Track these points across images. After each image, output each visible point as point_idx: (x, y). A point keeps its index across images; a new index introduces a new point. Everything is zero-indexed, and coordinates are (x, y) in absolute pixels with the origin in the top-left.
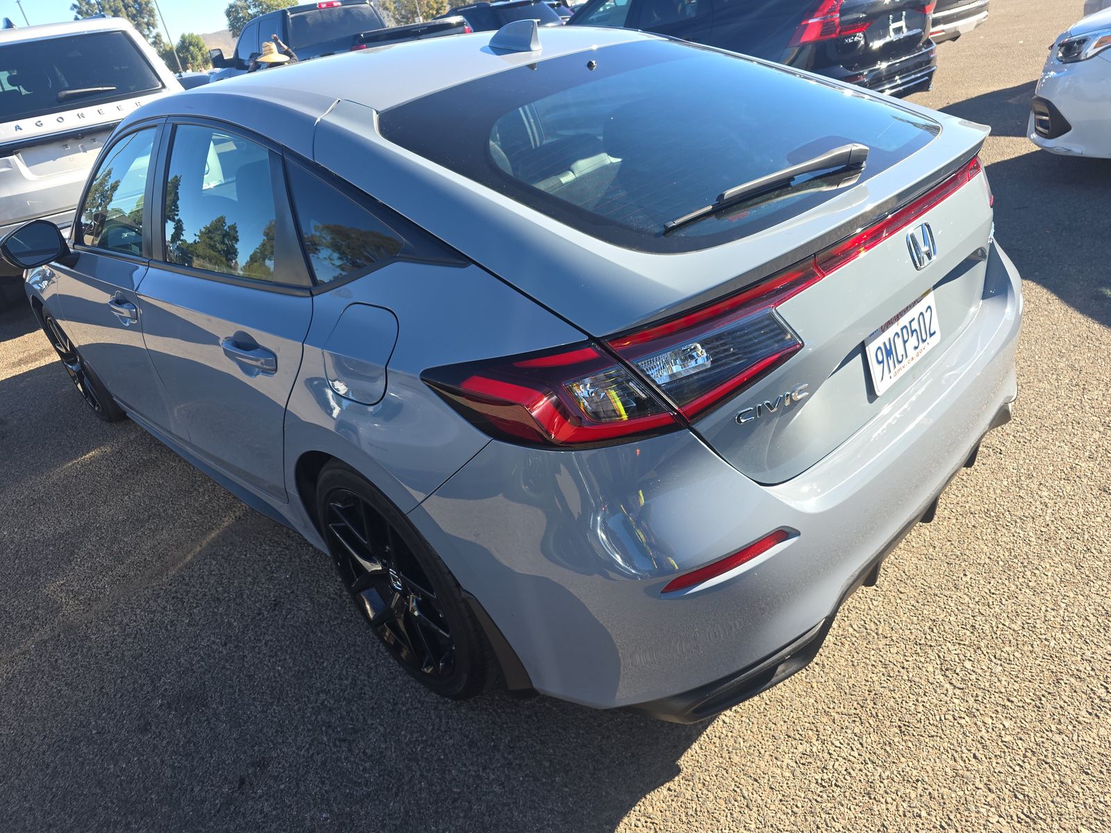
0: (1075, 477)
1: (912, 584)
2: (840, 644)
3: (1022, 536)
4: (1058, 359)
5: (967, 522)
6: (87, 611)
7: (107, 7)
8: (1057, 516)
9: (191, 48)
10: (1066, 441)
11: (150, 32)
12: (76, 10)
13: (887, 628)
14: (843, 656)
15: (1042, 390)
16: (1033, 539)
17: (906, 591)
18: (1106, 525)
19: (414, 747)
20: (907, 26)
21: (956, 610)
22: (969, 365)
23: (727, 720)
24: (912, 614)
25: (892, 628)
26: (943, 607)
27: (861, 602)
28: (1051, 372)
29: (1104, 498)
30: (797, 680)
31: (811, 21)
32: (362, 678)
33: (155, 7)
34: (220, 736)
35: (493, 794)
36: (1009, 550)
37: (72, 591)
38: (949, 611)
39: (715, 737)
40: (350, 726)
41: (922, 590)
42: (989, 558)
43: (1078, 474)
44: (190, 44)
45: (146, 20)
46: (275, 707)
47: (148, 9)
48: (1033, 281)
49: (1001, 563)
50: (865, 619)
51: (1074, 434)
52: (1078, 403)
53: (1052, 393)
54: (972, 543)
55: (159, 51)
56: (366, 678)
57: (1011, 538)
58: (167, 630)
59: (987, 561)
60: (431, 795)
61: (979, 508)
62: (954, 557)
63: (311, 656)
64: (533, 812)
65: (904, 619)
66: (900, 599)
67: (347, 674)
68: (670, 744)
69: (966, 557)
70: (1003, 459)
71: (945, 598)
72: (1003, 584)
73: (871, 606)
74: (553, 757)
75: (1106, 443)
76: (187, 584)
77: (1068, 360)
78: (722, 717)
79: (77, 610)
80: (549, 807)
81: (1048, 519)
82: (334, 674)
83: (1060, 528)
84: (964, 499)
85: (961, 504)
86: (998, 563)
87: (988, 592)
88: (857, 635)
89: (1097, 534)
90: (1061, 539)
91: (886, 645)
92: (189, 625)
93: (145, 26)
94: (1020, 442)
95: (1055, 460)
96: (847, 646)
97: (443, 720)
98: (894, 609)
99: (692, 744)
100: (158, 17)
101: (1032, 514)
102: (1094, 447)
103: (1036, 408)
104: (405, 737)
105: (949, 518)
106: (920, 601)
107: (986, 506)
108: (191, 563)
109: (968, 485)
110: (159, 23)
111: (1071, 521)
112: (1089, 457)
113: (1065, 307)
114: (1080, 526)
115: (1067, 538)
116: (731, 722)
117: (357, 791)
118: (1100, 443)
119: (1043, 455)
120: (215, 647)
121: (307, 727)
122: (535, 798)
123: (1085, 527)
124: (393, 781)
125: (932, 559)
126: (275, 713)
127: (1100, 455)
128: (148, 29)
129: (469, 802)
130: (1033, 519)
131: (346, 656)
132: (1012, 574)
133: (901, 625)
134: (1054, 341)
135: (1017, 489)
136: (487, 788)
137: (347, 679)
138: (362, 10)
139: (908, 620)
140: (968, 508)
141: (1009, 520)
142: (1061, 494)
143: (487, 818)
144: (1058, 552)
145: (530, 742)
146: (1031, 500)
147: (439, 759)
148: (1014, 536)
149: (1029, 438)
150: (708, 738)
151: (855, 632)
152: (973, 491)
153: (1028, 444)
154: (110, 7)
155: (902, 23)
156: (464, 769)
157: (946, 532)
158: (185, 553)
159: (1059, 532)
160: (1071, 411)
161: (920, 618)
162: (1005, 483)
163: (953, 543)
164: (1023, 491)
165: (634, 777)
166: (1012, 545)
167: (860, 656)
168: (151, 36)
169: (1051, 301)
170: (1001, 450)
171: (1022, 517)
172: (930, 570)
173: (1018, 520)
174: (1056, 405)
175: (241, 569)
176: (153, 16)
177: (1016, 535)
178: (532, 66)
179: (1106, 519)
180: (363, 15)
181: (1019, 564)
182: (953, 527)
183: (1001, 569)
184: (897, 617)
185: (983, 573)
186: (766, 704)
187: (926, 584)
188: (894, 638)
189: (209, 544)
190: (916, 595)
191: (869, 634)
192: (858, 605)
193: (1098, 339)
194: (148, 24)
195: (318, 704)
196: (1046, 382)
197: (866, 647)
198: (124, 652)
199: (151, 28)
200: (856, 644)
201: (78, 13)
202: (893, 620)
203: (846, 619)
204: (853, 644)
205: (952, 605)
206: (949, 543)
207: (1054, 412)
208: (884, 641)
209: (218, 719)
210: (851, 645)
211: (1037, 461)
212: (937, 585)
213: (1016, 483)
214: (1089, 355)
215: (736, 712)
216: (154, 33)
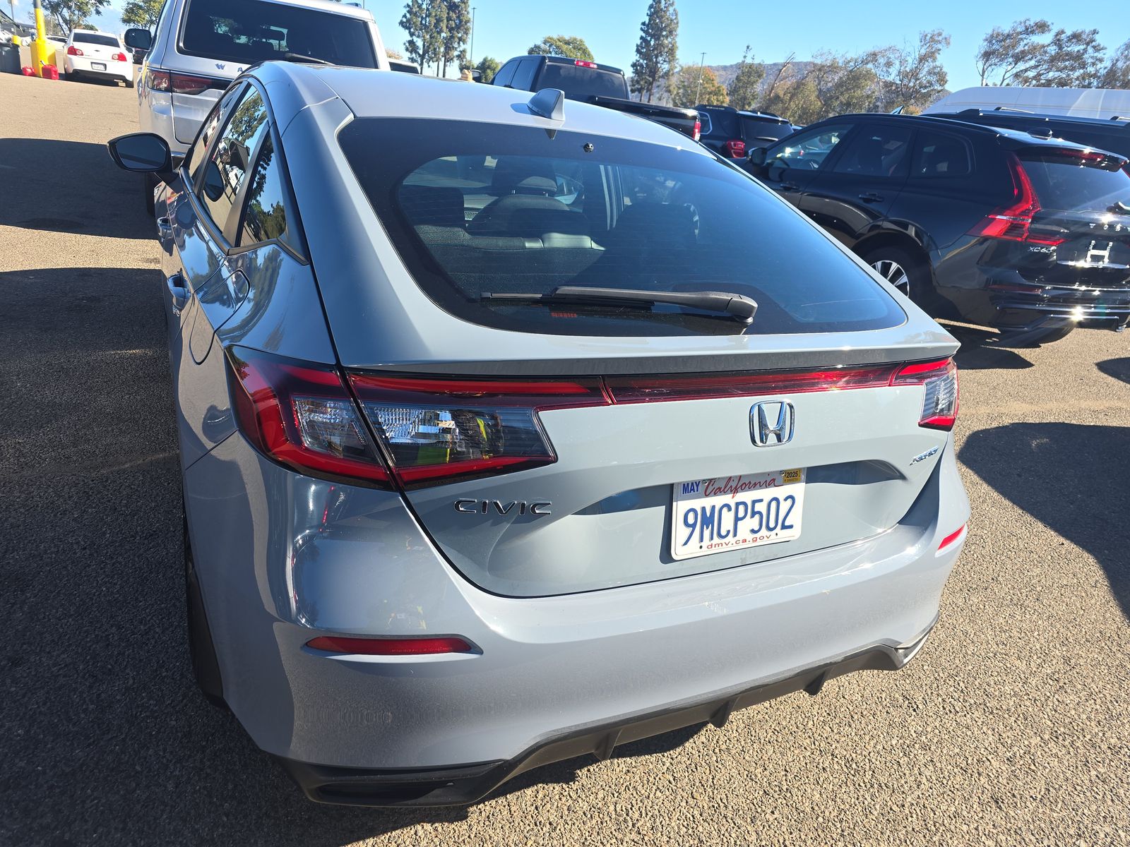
0: (976, 771)
1: (711, 794)
2: (589, 816)
3: (866, 803)
4: (1058, 646)
5: (821, 761)
6: (17, 472)
7: (434, 14)
8: (922, 802)
9: (489, 71)
10: (996, 730)
11: (459, 46)
12: (408, 9)
13: (648, 825)
14: (582, 829)
15: (1014, 668)
16: (875, 813)
17: (698, 798)
18: (967, 837)
19: (141, 712)
20: (1109, 257)
21: (733, 842)
22: (817, 578)
23: (420, 833)
24: (685, 824)
25: (653, 827)
26: (722, 832)
27: (645, 787)
28: (1039, 655)
29: (989, 809)
30: (518, 830)
31: (999, 217)
32: (157, 630)
33: (471, 27)
34: (9, 622)
35: (164, 788)
36: (840, 810)
37: (21, 451)
38: (725, 840)
39: (396, 842)
40: (109, 666)
41: (716, 805)
42: (812, 808)
43: (981, 770)
44: (489, 67)
45: (460, 35)
46: (70, 620)
47: (466, 27)
48: (1096, 557)
49: (821, 820)
50: (634, 804)
51: (1011, 728)
52: (1043, 699)
53: (1022, 676)
54: (807, 785)
55: (461, 64)
56: (160, 632)
57: (853, 800)
58: (55, 516)
59: (808, 810)
60: (114, 761)
61: (845, 753)
62: (777, 789)
63: (137, 591)
64: (180, 823)
65: (673, 824)
66: (687, 802)
67: (149, 621)
68: (350, 827)
69: (789, 795)
70: (913, 717)
71: (733, 825)
72: (805, 841)
73: (651, 796)
74: (241, 783)
75: (1039, 753)
76: (105, 487)
77: (1067, 651)
78: (419, 827)
79: (10, 468)
80: (196, 827)
81: (909, 799)
82: (140, 616)
83: (914, 816)
84: (837, 737)
85: (829, 740)
86: (817, 818)
87: (781, 841)
88: (614, 816)
89: (950, 842)
90: (905, 827)
91: (633, 841)
92: (75, 520)
93: (457, 40)
94: (944, 709)
95: (968, 744)
96: (594, 822)
97: (185, 701)
98: (672, 809)
99: (369, 837)
100: (470, 36)
101: (895, 786)
102: (1022, 752)
103: (992, 683)
104: (143, 698)
105: (805, 748)
106: (704, 815)
107: (854, 755)
108: (124, 471)
109: (853, 725)
110: (469, 41)
111: (932, 814)
112: (1008, 759)
113: (1109, 597)
114: (937, 825)
115: (913, 829)
116: (422, 837)
117: (63, 725)
118: (1032, 751)
119: (959, 733)
120: (75, 546)
121: (78, 649)
122: (193, 811)
123: (942, 828)
124: (98, 732)
125: (752, 780)
126: (66, 625)
127: (1021, 762)
128: (459, 43)
129: (138, 785)
130: (893, 792)
131: (163, 605)
132: (822, 836)
133: (664, 828)
134: (1069, 625)
135: (901, 755)
136: (163, 780)
137: (145, 625)
138: (613, 79)
139: (676, 828)
140: (834, 746)
141: (866, 781)
142: (945, 782)
143: (139, 807)
144: (892, 839)
145: (235, 759)
146: (907, 772)
147: (150, 733)
148: (858, 799)
149: (958, 710)
150: (389, 840)
151: (613, 813)
152: (853, 734)
153: (951, 715)
154: (436, 16)
155: (1106, 253)
156: (161, 753)
157: (790, 760)
158: (128, 460)
159: (910, 819)
160: (1028, 703)
161: (690, 832)
162: (894, 742)
163: (789, 774)
164: (906, 758)
165: (292, 840)
166: (848, 806)
167: (599, 838)
168: (458, 50)
169: (1099, 585)
170: (917, 707)
171: (883, 785)
172: (741, 790)
173: (876, 786)
174: (1016, 689)
175: (155, 493)
176: (467, 34)
177: (861, 799)
178: (550, 132)
179: (973, 831)
180: (613, 82)
181: (839, 831)
182: (802, 759)
183: (816, 825)
184: (667, 819)
185: (793, 820)
186: (469, 837)
187: (725, 801)
188: (646, 838)
189: (151, 462)
190: (706, 807)
191: (625, 821)
192: (640, 788)
193: (1119, 645)
194: (460, 39)
195: (104, 635)
196: (1025, 662)
197: (611, 833)
198: (10, 517)
199: (461, 43)
200: (605, 824)
201: (408, 12)
202: (661, 819)
203: (616, 795)
204: (602, 823)
205: (733, 835)
206: (784, 773)
207: (1008, 696)
208: (634, 836)
209: (21, 608)
210: (599, 822)
211: (946, 737)
212: (735, 807)
213: (905, 747)
214: (1096, 656)
215: (436, 830)
216: (461, 49)
